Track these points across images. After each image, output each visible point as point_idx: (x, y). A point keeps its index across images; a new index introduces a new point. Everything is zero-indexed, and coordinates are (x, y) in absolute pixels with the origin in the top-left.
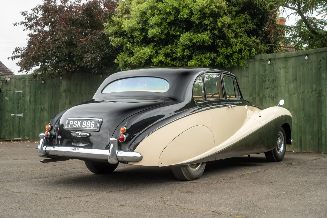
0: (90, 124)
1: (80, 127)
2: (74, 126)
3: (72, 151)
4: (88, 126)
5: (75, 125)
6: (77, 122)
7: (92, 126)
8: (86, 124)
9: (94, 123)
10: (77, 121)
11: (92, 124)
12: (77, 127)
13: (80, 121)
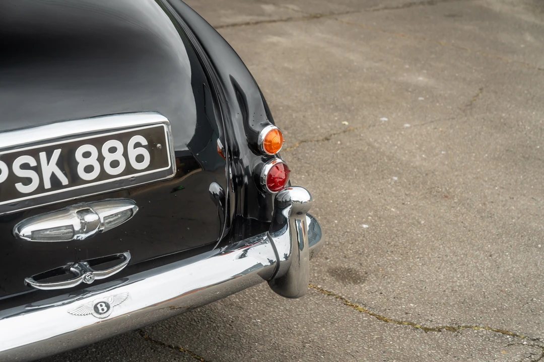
0: (125, 154)
1: (64, 181)
2: (19, 187)
3: (91, 320)
4: (115, 164)
5: (27, 181)
6: (33, 162)
7: (140, 159)
8: (101, 159)
9: (144, 142)
10: (35, 154)
11: (133, 153)
12: (47, 185)
13: (49, 152)
